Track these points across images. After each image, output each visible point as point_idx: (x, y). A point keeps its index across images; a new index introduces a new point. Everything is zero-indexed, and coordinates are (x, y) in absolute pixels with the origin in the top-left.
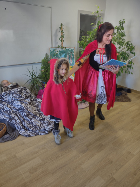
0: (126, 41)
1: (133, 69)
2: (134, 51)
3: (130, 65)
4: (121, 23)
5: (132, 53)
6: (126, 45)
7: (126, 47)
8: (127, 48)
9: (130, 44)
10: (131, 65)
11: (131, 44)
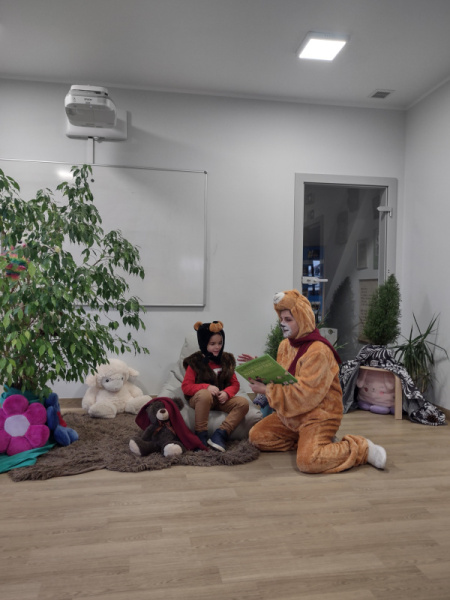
0: (107, 232)
1: (144, 327)
2: (138, 263)
3: (132, 314)
4: (79, 175)
5: (135, 271)
6: (108, 245)
7: (110, 252)
8: (113, 254)
9: (122, 241)
10: (137, 316)
11: (126, 242)
